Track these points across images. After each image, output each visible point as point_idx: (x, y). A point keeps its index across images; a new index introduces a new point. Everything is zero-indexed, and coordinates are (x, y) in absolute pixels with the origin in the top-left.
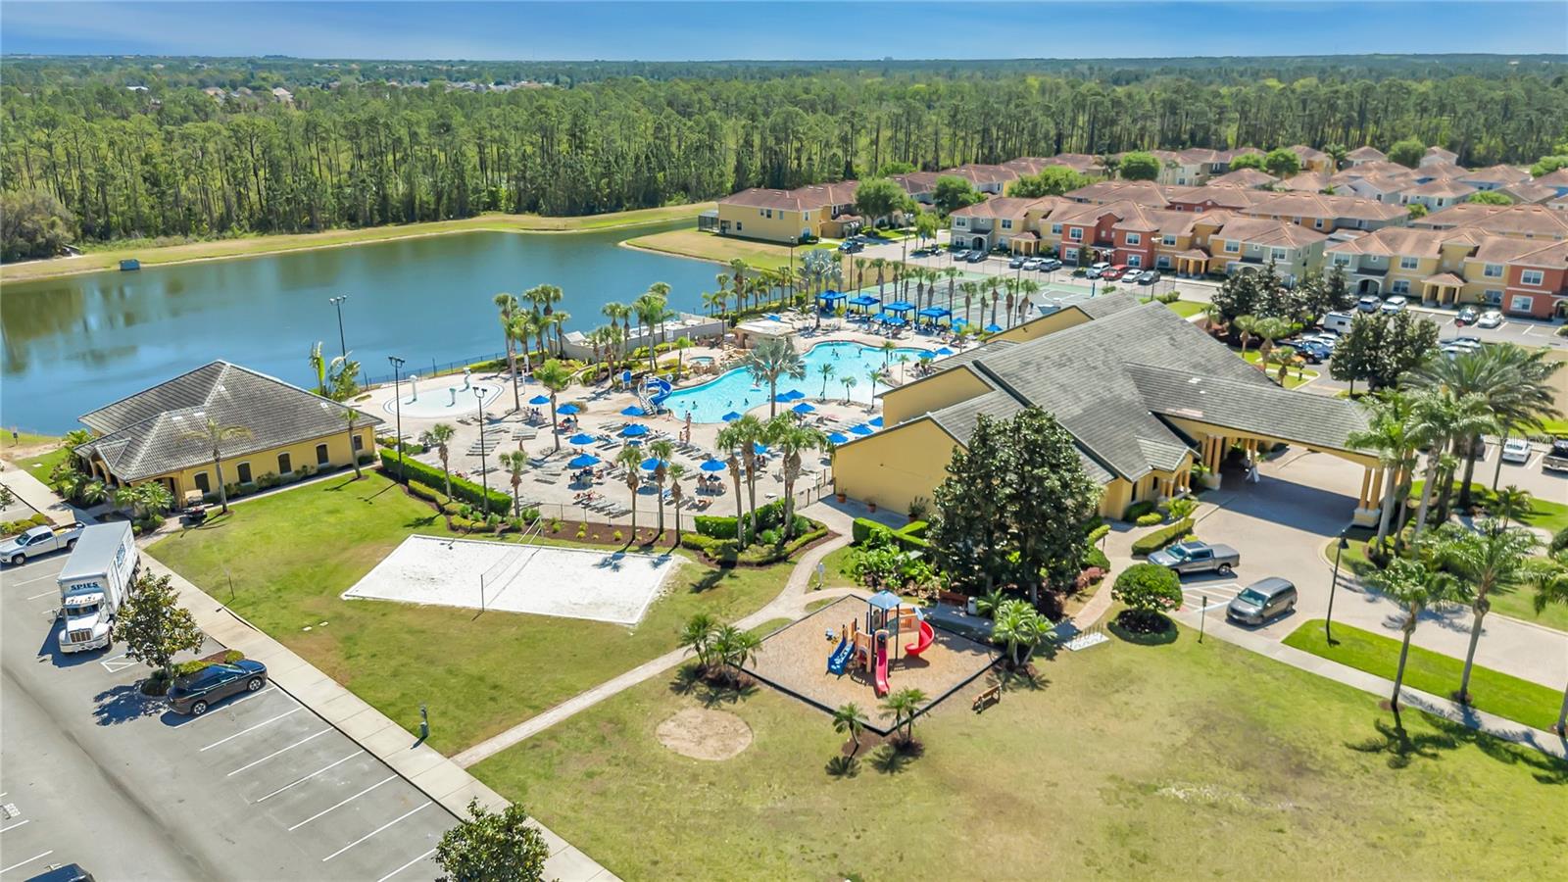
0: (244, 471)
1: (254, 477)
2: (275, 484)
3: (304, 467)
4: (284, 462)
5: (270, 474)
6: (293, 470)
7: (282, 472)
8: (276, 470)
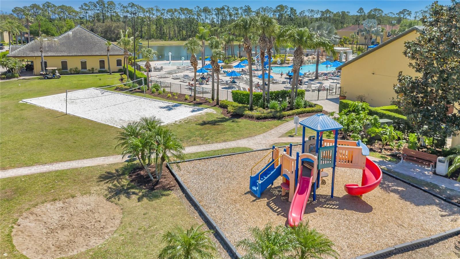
0: (64, 65)
1: (69, 68)
2: (77, 72)
3: (93, 68)
4: (84, 65)
5: (77, 68)
6: (88, 69)
7: (82, 69)
8: (80, 67)
